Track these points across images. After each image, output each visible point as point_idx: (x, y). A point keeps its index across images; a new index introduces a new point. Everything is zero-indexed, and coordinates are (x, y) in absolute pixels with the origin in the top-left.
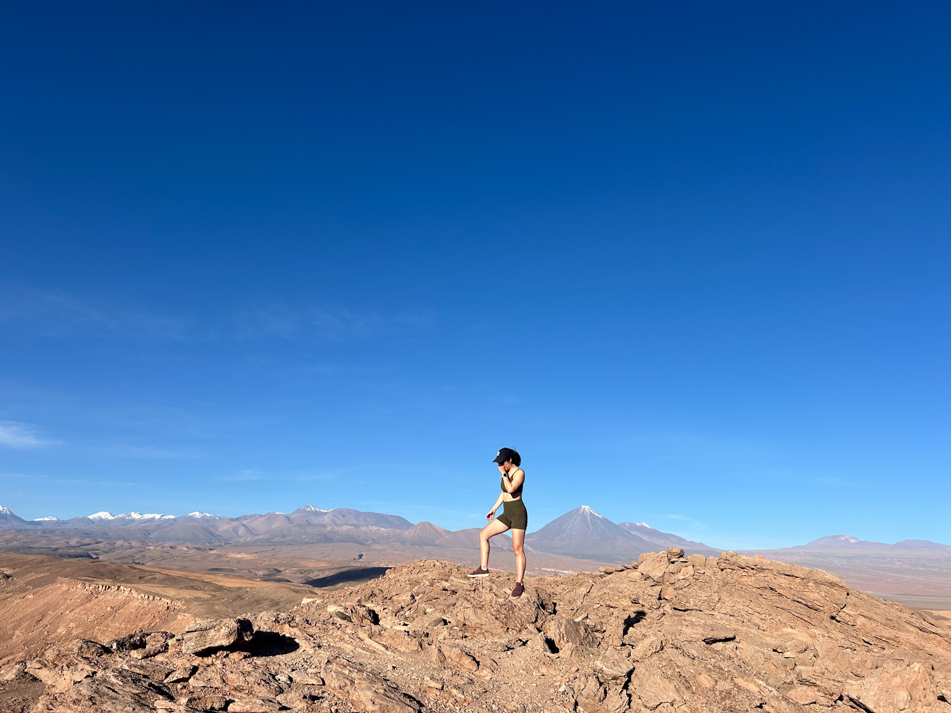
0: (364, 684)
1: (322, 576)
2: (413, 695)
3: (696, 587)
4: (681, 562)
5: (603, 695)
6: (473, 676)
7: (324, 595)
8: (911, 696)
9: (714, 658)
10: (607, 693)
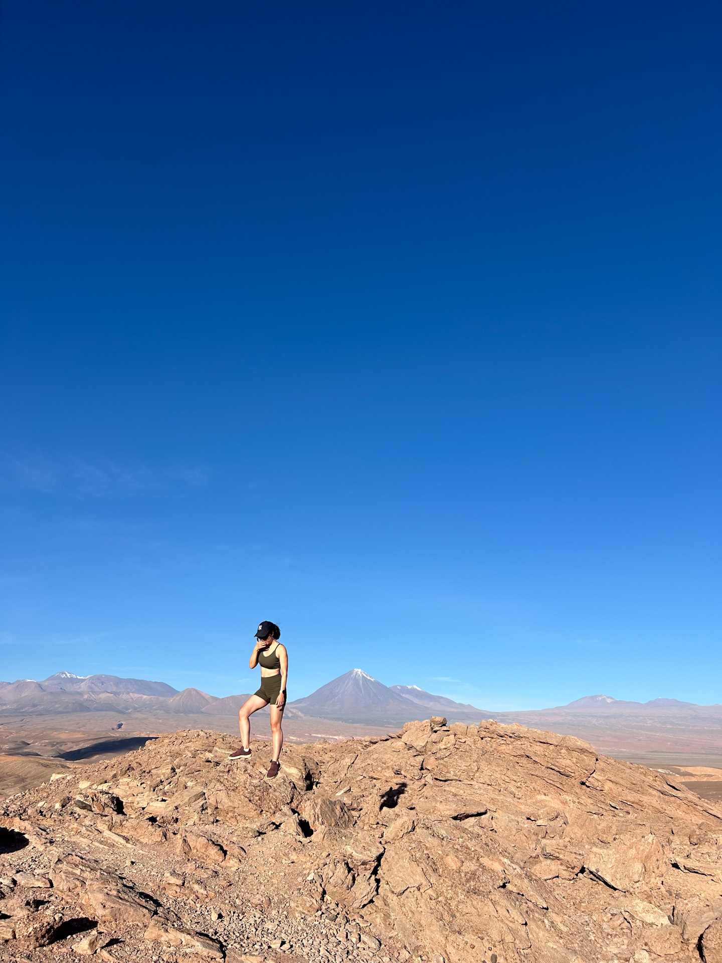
0: (97, 885)
1: (76, 748)
2: (151, 894)
3: (456, 757)
4: (444, 731)
5: (351, 882)
6: (219, 868)
7: (76, 770)
8: (645, 868)
9: (462, 838)
10: (355, 879)
